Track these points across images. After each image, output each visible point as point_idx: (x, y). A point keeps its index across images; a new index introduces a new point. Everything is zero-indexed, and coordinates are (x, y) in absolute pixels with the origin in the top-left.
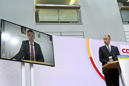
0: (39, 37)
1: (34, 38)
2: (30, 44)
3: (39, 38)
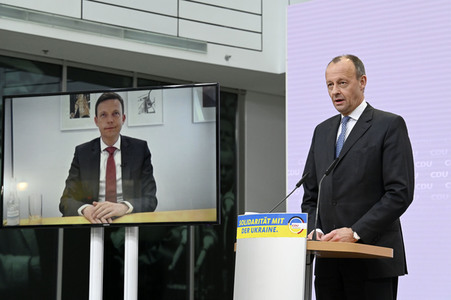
0: (146, 110)
1: (124, 117)
2: (106, 150)
3: (144, 115)
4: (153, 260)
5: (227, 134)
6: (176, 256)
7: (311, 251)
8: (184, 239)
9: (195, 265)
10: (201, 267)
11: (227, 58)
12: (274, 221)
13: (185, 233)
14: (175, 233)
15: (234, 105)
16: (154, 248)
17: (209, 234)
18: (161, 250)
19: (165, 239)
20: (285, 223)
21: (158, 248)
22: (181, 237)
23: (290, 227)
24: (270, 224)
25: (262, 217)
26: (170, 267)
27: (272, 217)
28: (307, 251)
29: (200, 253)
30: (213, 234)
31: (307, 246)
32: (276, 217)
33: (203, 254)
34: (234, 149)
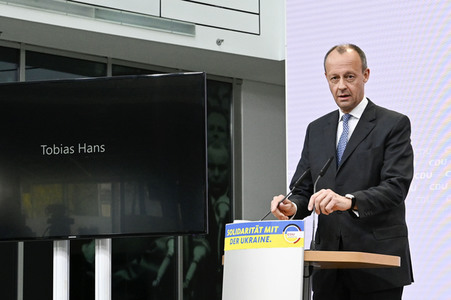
4: (134, 275)
5: (220, 129)
6: (161, 271)
7: (310, 262)
8: (171, 251)
9: (184, 279)
10: (191, 282)
11: (219, 42)
12: (267, 230)
13: (171, 243)
14: (160, 243)
15: (229, 96)
16: (135, 262)
17: (200, 244)
18: (143, 263)
19: (148, 251)
20: (279, 232)
21: (139, 261)
22: (167, 248)
23: (284, 236)
24: (263, 233)
25: (254, 225)
26: (155, 283)
27: (264, 225)
28: (305, 262)
29: (189, 265)
30: (204, 243)
31: (304, 256)
32: (269, 225)
33: (193, 267)
34: (229, 148)
